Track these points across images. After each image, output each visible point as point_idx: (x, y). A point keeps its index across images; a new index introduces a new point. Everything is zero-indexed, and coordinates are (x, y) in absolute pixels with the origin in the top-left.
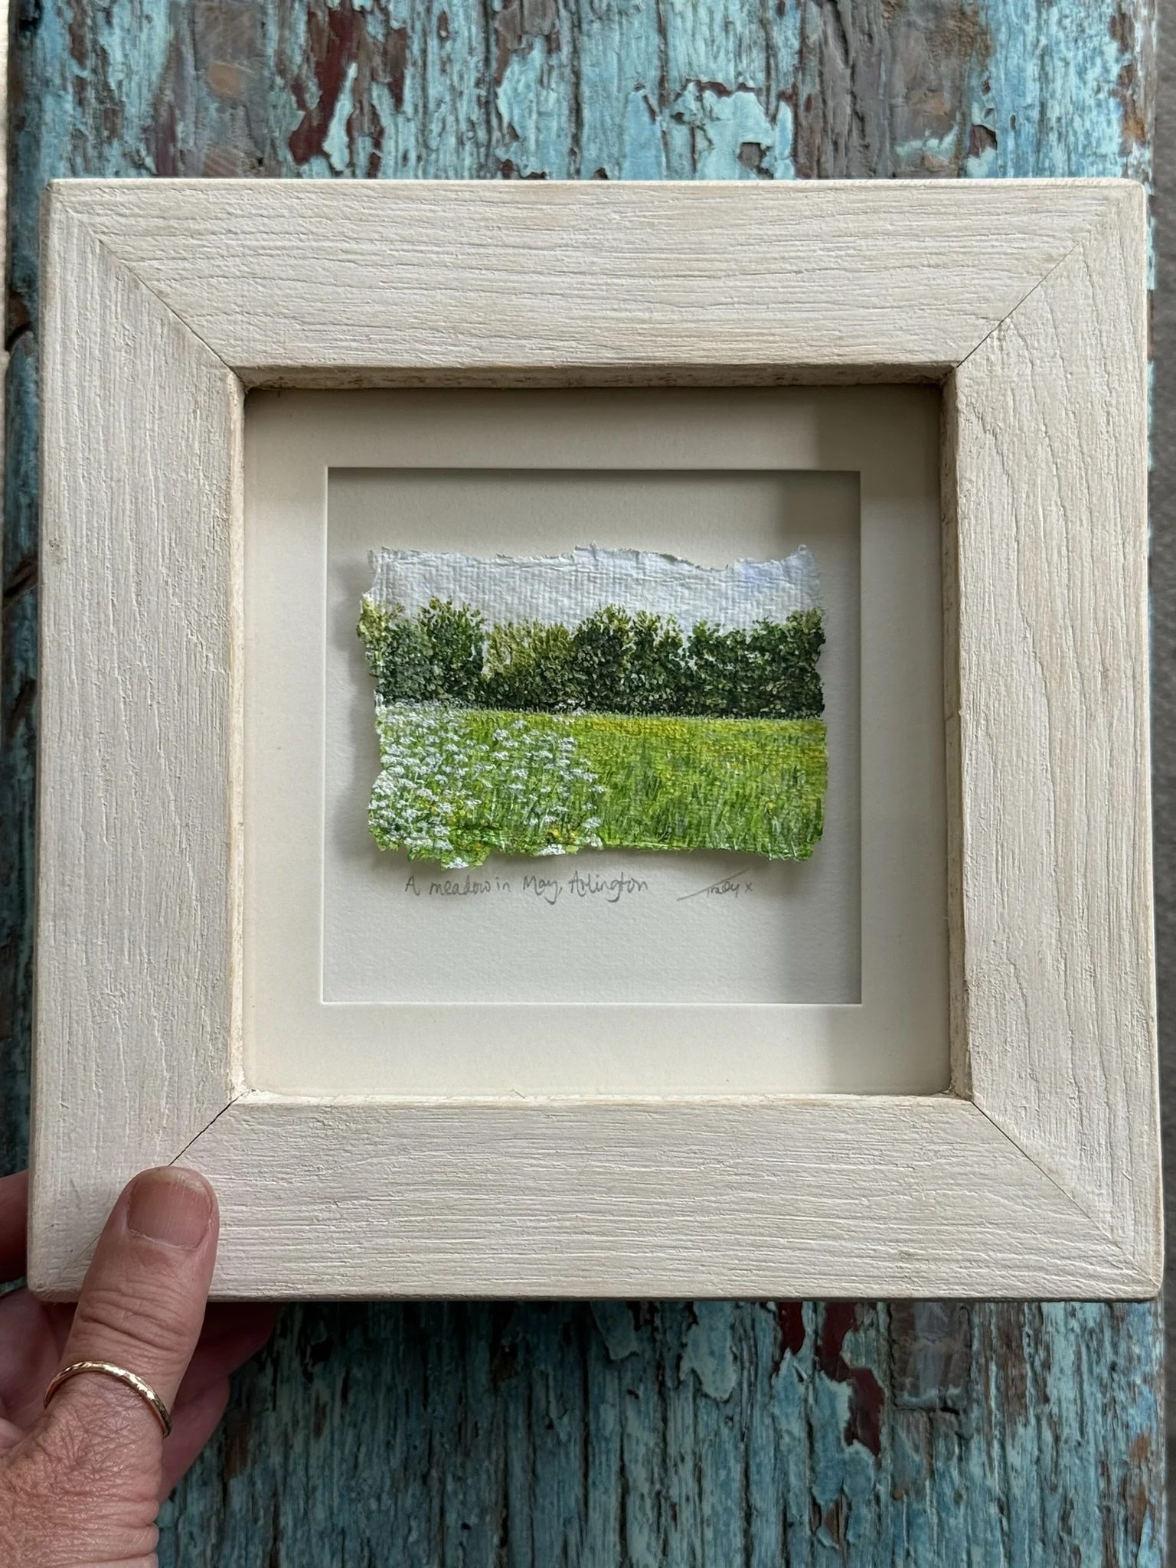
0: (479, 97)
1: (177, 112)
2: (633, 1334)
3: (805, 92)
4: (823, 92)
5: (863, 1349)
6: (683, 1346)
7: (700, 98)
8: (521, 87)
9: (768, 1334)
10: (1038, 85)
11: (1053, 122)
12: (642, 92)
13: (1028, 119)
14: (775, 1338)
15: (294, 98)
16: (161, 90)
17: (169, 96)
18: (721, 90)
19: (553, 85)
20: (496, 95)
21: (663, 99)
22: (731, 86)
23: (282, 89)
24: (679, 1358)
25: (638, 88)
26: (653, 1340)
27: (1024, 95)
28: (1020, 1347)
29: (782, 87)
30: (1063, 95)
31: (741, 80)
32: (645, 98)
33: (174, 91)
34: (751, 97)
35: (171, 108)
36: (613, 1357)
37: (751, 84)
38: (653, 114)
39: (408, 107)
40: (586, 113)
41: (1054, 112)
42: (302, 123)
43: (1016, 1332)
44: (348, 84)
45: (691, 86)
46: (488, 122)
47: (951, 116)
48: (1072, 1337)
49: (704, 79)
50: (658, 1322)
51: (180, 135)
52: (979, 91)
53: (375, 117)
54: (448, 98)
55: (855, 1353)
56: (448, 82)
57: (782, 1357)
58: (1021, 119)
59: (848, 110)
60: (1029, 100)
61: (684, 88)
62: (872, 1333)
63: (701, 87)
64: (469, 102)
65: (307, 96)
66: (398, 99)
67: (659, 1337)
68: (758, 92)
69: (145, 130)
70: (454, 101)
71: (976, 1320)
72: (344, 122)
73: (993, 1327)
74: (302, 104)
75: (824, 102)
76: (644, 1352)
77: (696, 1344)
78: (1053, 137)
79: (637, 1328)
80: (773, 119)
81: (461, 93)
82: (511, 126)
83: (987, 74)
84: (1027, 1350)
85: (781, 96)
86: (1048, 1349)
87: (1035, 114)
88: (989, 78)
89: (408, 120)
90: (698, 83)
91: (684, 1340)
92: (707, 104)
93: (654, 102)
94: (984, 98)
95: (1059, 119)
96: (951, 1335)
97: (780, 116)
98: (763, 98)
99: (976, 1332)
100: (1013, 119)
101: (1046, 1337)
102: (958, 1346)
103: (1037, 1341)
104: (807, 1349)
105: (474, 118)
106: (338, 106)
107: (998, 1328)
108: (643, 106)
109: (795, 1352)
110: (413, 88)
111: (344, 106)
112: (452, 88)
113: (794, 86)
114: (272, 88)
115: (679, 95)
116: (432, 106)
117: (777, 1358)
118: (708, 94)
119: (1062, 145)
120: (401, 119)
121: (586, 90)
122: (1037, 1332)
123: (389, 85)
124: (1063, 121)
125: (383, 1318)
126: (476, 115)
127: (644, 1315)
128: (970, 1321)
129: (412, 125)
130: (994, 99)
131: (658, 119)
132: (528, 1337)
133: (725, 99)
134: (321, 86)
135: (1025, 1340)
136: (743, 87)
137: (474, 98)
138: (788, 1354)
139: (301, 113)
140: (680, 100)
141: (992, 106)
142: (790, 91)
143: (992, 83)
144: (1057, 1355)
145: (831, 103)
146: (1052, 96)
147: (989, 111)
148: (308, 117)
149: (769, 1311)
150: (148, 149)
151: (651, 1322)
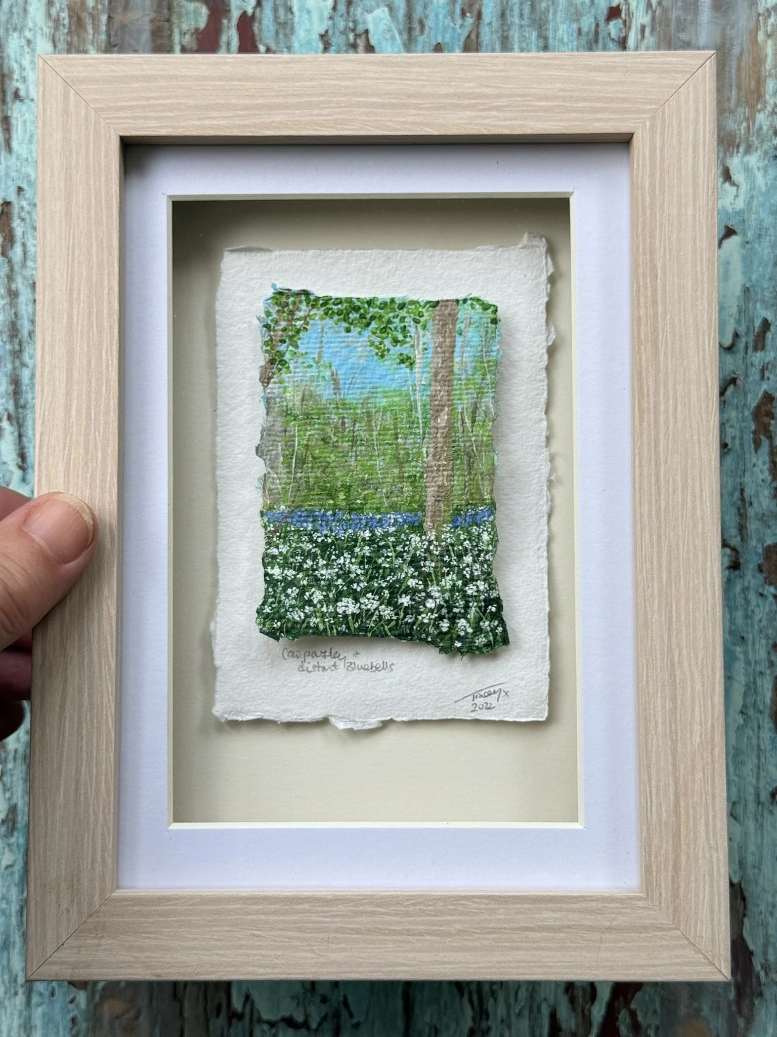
0: (487, 1018)
1: (734, 1008)
2: (371, 27)
3: (222, 1020)
4: (207, 1021)
5: (192, 16)
6: (331, 18)
7: (307, 1016)
8: (453, 1027)
9: (266, 26)
10: (33, 1023)
11: (21, 991)
12: (355, 1021)
13: (41, 994)
14: (260, 23)
15: (640, 1018)
16: (747, 1029)
17: (741, 1022)
18: (290, 1022)
19: (427, 1028)
20: (474, 1019)
21: (337, 1015)
22: (282, 1026)
23: (649, 1026)
24: (334, 8)
25: (357, 1026)
26: (355, 22)
27: (44, 1015)
28: (70, 17)
29: (240, 1025)
30: (12, 1014)
31: (274, 1031)
32: (351, 1015)
33: (737, 1025)
34: (265, 1016)
35: (740, 1011)
36: (386, 9)
37: (266, 1027)
38: (346, 1003)
39: (545, 1011)
40: (400, 1004)
41: (20, 999)
42: (633, 998)
43: (73, 28)
44: (595, 1031)
45: (314, 1025)
46: (480, 999)
47: (103, 998)
48: (30, 25)
49: (303, 1031)
50: (351, 36)
51: (733, 988)
52: (80, 1018)
53: (572, 1001)
54: (513, 1018)
55: (197, 13)
56: (513, 1031)
57: (255, 8)
58: (47, 994)
59: (186, 1004)
60: (40, 1010)
61: (320, 1024)
62: (185, 27)
63: (306, 1025)
64: (495, 1014)
65: (628, 1020)
66: (553, 1016)
67: (351, 25)
68: (260, 1020)
69: (761, 994)
70: (509, 1015)
71: (103, 37)
72: (598, 999)
73: (91, 32)
74: (633, 1014)
75: (205, 1010)
76: (362, 14)
77: (321, 19)
78: (21, 980)
79: (367, 32)
80: (247, 998)
81: (502, 1021)
82: (462, 994)
83: (74, 1032)
84: (65, 15)
85: (240, 1017)
86: (49, 15)
87: (35, 999)
88: (72, 1029)
89: (545, 1000)
90: (308, 1028)
91: (330, 22)
92: (301, 1009)
93: (344, 1014)
94: (76, 1012)
95: (16, 994)
96: (123, 26)
97: (242, 1000)
98: (256, 1015)
99: (104, 28)
100: (52, 994)
101: (51, 24)
102: (118, 18)
103: (57, 22)
104: (235, 14)
105: (491, 1002)
106: (603, 1012)
107: (86, 31)
108: (353, 1008)
109: (244, 14)
110: (541, 1027)
111: (598, 1012)
112: (509, 1027)
113: (230, 1024)
114: (657, 1028)
115: (324, 1018)
116: (526, 1012)
117: (258, 10)
118: (300, 1018)
119: (14, 972)
120: (552, 1000)
121: (400, 1023)
122: (56, 28)
123: (560, 1030)
124: (13, 991)
125: (565, 40)
126: (490, 1005)
127: (361, 43)
128: (109, 36)
129: (543, 996)
130: (69, 1011)
131: (341, 999)
132: (452, 25)
133: (287, 1014)
134: (617, 1030)
135: (66, 22)
136: (272, 1024)
137: (491, 1017)
138: (250, 11)
139: (633, 1006)
140: (323, 1015)
141: (71, 1006)
142: (234, 1021)
143: (70, 1025)
144: (42, 9)
145: (200, 1009)
146: (21, 1013)
147: (72, 1001)
148: (627, 1003)
149: (265, 45)
150: (758, 978)
151: (357, 36)
